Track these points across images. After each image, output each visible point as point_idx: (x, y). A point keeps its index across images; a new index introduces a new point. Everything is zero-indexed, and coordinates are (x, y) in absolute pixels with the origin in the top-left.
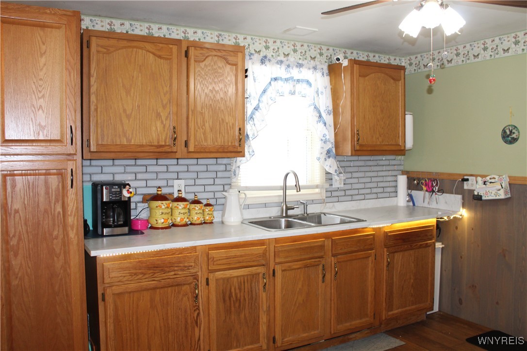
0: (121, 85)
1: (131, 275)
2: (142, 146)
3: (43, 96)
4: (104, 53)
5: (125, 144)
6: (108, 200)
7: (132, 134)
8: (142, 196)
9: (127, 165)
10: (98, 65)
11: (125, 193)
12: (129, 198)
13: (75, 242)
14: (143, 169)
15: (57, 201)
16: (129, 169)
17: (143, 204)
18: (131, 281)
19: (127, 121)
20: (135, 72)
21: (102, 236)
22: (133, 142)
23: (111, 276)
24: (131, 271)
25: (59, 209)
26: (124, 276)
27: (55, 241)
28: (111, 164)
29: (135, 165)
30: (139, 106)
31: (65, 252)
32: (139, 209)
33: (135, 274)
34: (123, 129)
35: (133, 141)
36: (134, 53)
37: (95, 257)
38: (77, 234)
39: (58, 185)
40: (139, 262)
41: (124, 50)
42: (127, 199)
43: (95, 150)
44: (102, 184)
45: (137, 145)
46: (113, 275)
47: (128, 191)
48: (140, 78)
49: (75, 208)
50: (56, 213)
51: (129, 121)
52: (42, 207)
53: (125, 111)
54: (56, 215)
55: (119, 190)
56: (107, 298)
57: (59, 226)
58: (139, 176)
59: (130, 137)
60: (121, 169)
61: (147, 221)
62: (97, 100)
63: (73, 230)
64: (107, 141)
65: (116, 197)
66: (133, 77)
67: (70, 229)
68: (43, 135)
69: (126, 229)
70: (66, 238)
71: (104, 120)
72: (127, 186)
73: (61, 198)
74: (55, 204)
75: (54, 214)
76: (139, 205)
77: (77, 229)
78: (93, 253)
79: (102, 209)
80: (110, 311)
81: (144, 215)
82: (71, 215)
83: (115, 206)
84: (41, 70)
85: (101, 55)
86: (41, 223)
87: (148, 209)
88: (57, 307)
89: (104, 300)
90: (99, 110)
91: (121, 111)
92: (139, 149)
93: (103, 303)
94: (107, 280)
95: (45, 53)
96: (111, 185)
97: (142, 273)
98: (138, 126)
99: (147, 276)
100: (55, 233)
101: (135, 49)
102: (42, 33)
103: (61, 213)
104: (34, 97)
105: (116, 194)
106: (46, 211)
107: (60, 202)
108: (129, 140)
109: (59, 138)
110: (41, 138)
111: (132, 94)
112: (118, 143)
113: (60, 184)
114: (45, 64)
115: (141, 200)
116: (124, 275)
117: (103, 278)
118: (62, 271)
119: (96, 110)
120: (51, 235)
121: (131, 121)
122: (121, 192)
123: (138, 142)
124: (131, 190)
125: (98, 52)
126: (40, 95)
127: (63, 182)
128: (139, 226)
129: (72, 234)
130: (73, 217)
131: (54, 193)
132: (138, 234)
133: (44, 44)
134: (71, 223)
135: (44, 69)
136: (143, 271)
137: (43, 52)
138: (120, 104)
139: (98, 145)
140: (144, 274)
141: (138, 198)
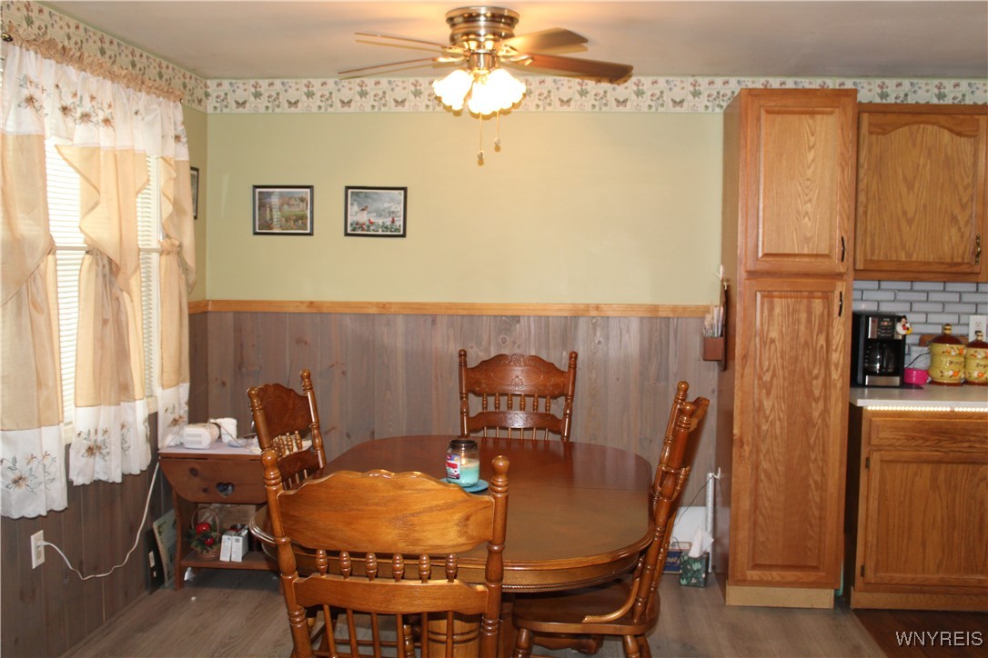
0: (901, 177)
1: (908, 439)
2: (927, 263)
3: (810, 200)
4: (878, 134)
5: (904, 259)
6: (875, 337)
7: (915, 246)
8: (918, 337)
9: (899, 291)
10: (870, 150)
11: (899, 328)
12: (904, 336)
13: (839, 385)
14: (923, 297)
15: (820, 331)
16: (901, 296)
17: (921, 348)
18: (906, 446)
19: (908, 228)
20: (922, 159)
21: (863, 385)
22: (914, 258)
23: (880, 437)
24: (907, 434)
25: (822, 341)
26: (898, 439)
27: (815, 382)
28: (877, 287)
29: (912, 290)
30: (925, 207)
31: (825, 398)
32: (914, 355)
33: (913, 438)
34: (902, 239)
35: (915, 256)
36: (921, 130)
37: (861, 408)
38: (842, 375)
39: (823, 312)
40: (920, 422)
41: (906, 128)
42: (900, 337)
43: (862, 268)
44: (867, 315)
45: (921, 262)
46: (882, 435)
47: (904, 326)
48: (928, 167)
49: (841, 342)
50: (819, 346)
51: (910, 228)
52: (802, 340)
53: (905, 213)
54: (818, 349)
55: (890, 324)
56: (872, 464)
57: (820, 364)
58: (916, 307)
59: (911, 251)
60: (890, 296)
61: (926, 373)
62: (867, 198)
63: (837, 369)
64: (879, 254)
65: (886, 333)
66: (918, 165)
67: (833, 368)
68: (808, 248)
69: (897, 380)
70: (828, 380)
71: (875, 227)
72: (903, 320)
73: (825, 328)
74: (817, 335)
75: (816, 347)
76: (914, 348)
77: (842, 369)
78: (860, 403)
79: (866, 348)
80: (875, 484)
81: (921, 364)
82: (836, 351)
83: (885, 345)
84: (809, 167)
85: (874, 136)
86: (800, 357)
87: (928, 356)
88: (811, 465)
89: (867, 466)
90: (869, 213)
91: (900, 213)
92: (922, 269)
93: (866, 470)
94: (875, 441)
95: (813, 146)
96: (879, 316)
97: (922, 438)
98: (923, 235)
99: (928, 443)
100: (816, 371)
101: (922, 126)
102: (811, 121)
103: (825, 346)
104: (799, 201)
105: (885, 329)
106: (806, 343)
107: (824, 334)
108: (909, 255)
109: (827, 252)
110: (806, 252)
111: (916, 190)
112: (894, 258)
113: (826, 311)
114: (813, 161)
115: (917, 342)
116: (898, 437)
117: (870, 438)
118: (820, 421)
119: (865, 213)
120: (810, 373)
121: (913, 228)
122: (893, 327)
123: (921, 258)
124: (908, 325)
125: (871, 133)
126: (807, 198)
127: (829, 308)
128: (914, 379)
129: (835, 375)
130: (838, 353)
131: (817, 321)
132: (912, 388)
133: (813, 135)
134: (836, 361)
135: (813, 167)
136: (925, 436)
137: (811, 145)
138: (899, 205)
139: (865, 260)
140: (926, 440)
141: (915, 339)
